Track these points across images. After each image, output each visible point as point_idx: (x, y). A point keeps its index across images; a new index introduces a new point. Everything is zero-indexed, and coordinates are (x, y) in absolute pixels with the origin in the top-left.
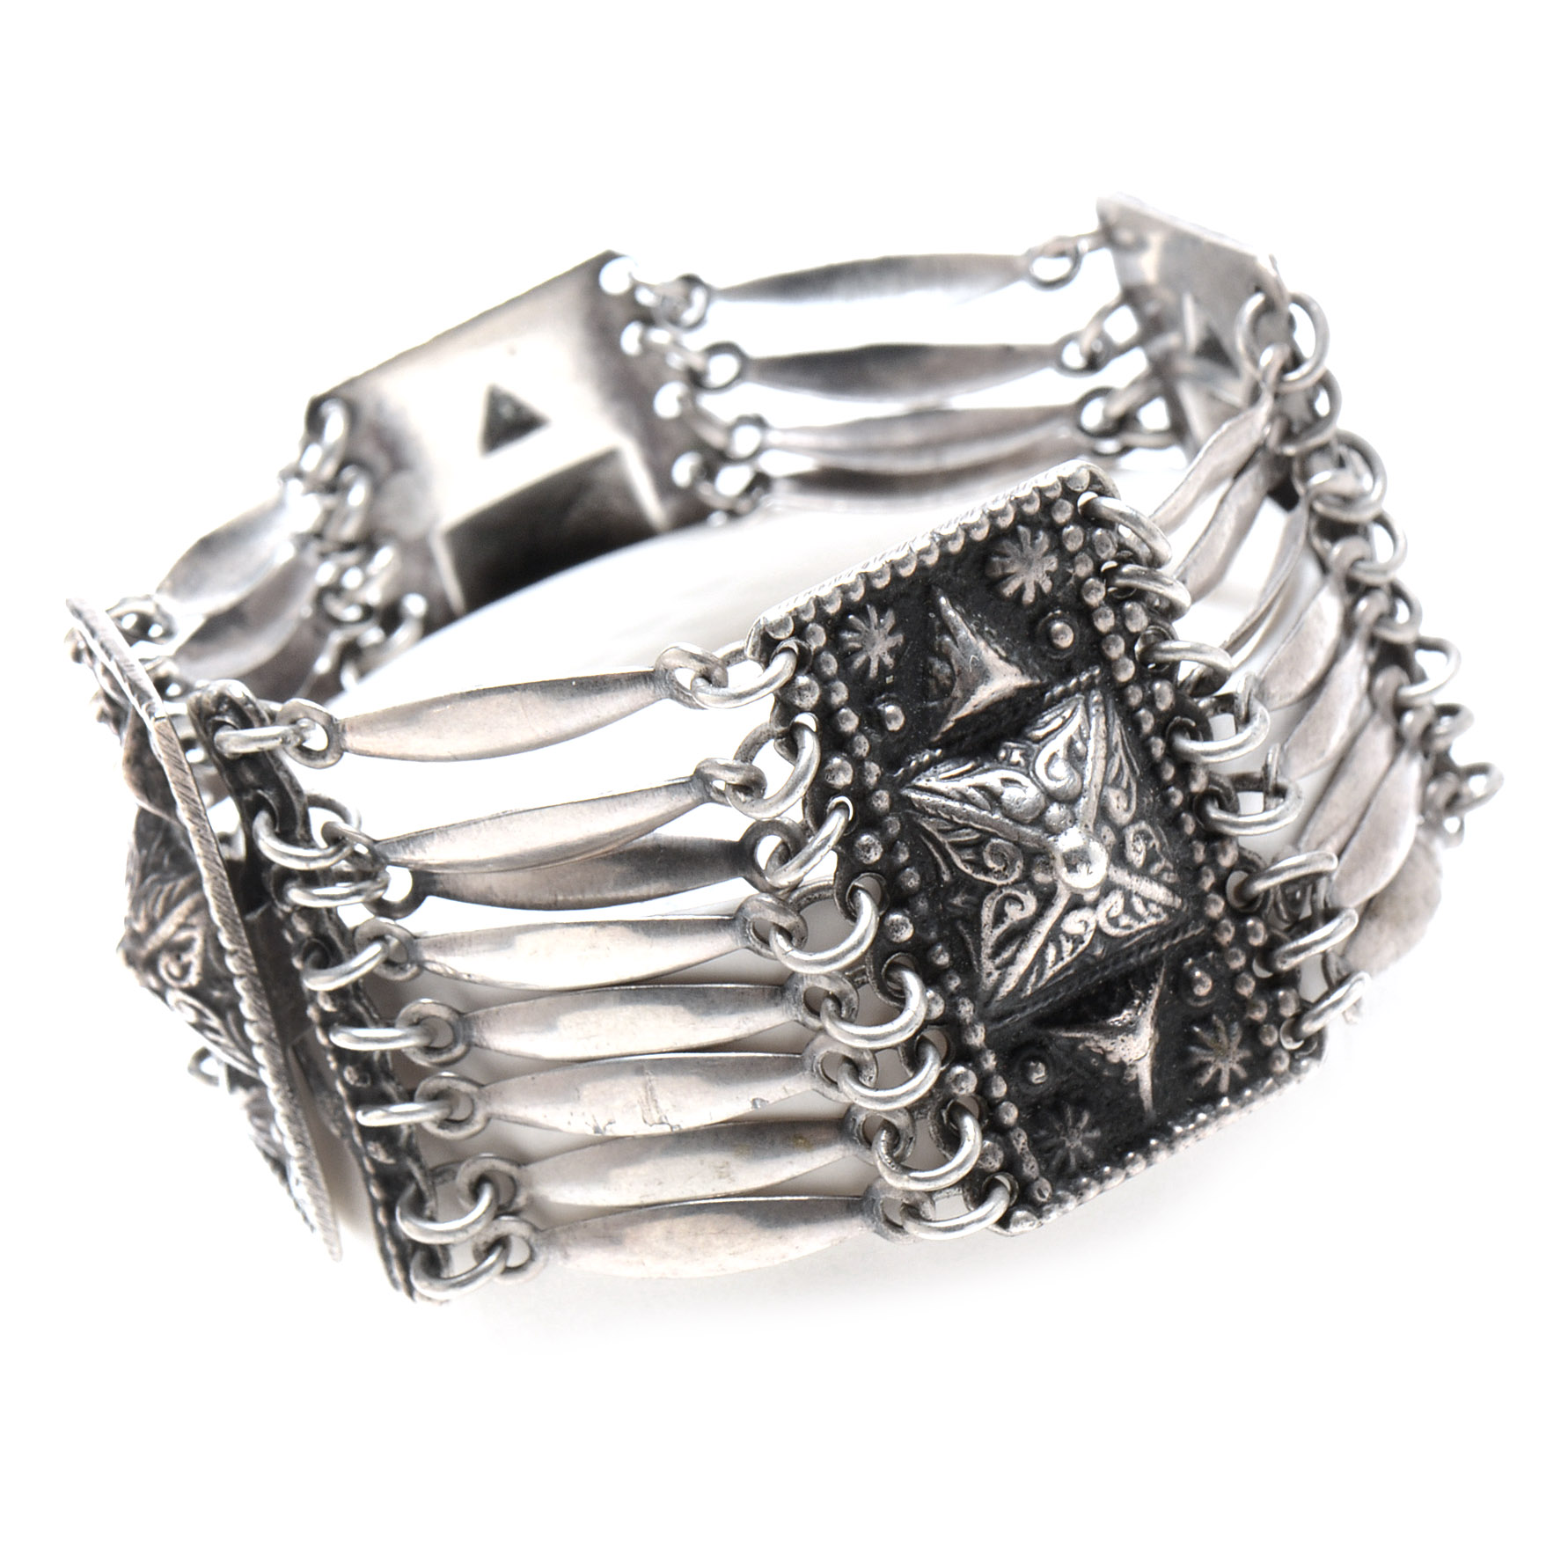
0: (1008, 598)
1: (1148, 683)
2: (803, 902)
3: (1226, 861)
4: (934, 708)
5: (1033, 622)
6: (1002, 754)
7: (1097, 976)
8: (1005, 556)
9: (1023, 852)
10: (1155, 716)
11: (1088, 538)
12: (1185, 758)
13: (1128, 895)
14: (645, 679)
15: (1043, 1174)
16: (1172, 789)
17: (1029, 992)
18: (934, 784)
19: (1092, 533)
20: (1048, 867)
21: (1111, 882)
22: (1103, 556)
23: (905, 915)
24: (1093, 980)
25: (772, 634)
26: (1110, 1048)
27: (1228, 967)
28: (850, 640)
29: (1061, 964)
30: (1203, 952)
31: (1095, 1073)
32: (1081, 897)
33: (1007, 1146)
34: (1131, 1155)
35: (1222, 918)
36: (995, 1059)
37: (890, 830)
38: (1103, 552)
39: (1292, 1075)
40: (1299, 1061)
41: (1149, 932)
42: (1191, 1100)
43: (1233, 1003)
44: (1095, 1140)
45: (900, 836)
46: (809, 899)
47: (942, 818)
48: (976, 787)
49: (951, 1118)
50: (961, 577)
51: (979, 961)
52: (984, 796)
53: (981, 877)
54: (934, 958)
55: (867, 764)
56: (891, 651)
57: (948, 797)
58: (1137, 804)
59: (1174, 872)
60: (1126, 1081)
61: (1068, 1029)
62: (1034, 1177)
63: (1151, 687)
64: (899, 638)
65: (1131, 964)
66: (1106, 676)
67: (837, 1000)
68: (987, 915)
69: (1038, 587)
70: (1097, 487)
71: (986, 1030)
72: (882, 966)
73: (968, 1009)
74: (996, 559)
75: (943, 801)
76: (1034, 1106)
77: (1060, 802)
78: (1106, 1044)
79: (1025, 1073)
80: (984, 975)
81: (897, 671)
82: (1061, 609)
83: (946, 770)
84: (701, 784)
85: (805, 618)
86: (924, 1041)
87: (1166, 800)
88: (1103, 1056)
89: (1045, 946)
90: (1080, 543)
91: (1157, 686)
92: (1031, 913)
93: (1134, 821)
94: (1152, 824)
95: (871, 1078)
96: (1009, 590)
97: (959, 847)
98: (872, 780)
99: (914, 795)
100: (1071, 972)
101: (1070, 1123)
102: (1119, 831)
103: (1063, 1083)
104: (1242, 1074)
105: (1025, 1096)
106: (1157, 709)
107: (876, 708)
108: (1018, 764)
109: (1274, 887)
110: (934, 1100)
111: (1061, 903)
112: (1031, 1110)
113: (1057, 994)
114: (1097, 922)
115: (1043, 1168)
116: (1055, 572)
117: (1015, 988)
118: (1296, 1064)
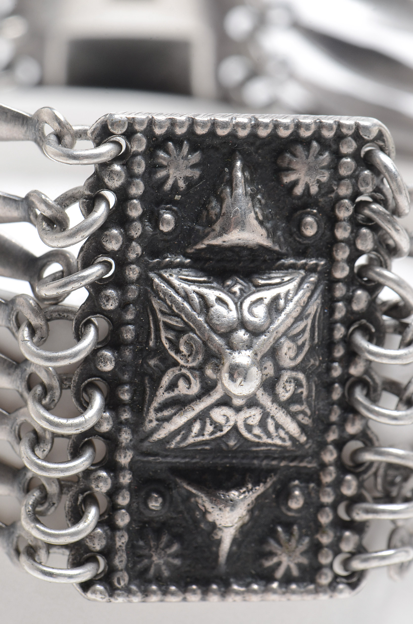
0: (284, 185)
1: (354, 288)
2: (54, 315)
3: (351, 429)
4: (198, 231)
5: (295, 209)
6: (229, 283)
7: (226, 460)
8: (295, 155)
9: (206, 351)
10: (347, 312)
11: (357, 173)
12: (356, 350)
13: (265, 415)
14: (23, 120)
15: (127, 569)
16: (336, 365)
17: (172, 446)
18: (174, 280)
19: (362, 170)
20: (217, 369)
21: (257, 400)
22: (362, 189)
23: (113, 355)
24: (222, 462)
25: (110, 127)
26: (210, 510)
27: (319, 498)
28: (162, 157)
29: (200, 438)
30: (308, 481)
31: (196, 522)
32: (231, 399)
33: (111, 539)
34: (194, 587)
35: (330, 465)
36: (130, 479)
37: (129, 294)
38: (362, 186)
39: (328, 591)
40: (338, 583)
41: (273, 448)
42: (253, 572)
43: (312, 524)
44: (175, 566)
45: (134, 302)
46: (60, 315)
47: (166, 303)
48: (197, 293)
49: (84, 501)
50: (259, 155)
51: (148, 410)
52: (200, 302)
53: (172, 354)
54: (120, 393)
55: (134, 243)
56: (186, 179)
57: (177, 292)
58: (303, 360)
59: (310, 417)
60: (213, 537)
61: (189, 484)
62: (120, 568)
63: (354, 291)
64: (196, 173)
65: (254, 464)
66: (326, 269)
67: (46, 390)
68: (166, 380)
69: (307, 188)
70: (381, 143)
71: (133, 457)
72: (84, 381)
73: (126, 437)
74: (288, 155)
75: (172, 293)
76: (145, 523)
77: (247, 331)
78: (209, 506)
79: (148, 497)
80: (147, 420)
81: (185, 194)
82: (317, 210)
83: (187, 274)
84: (26, 207)
85: (137, 127)
86: (90, 444)
87: (329, 369)
88: (205, 513)
89: (194, 420)
90: (349, 173)
91: (359, 292)
92: (193, 393)
93: (294, 369)
94: (308, 378)
95: (44, 451)
96: (288, 179)
97: (168, 327)
98: (132, 256)
99: (157, 280)
100: (207, 447)
101: (162, 546)
102: (279, 369)
103: (172, 518)
104: (295, 572)
105: (141, 513)
106: (351, 308)
107: (159, 211)
108: (234, 293)
109: (380, 463)
110: (78, 485)
111: (216, 396)
112: (141, 524)
113: (193, 458)
114: (236, 422)
115: (130, 566)
116: (324, 183)
117: (164, 439)
118: (335, 584)
